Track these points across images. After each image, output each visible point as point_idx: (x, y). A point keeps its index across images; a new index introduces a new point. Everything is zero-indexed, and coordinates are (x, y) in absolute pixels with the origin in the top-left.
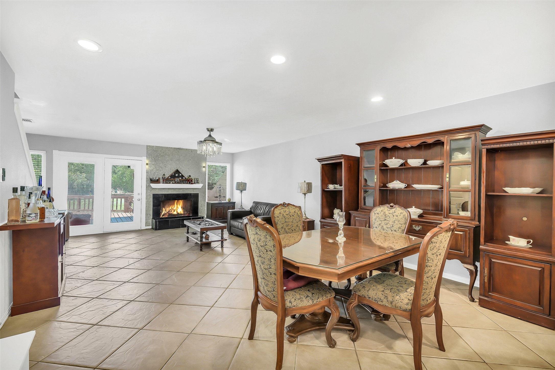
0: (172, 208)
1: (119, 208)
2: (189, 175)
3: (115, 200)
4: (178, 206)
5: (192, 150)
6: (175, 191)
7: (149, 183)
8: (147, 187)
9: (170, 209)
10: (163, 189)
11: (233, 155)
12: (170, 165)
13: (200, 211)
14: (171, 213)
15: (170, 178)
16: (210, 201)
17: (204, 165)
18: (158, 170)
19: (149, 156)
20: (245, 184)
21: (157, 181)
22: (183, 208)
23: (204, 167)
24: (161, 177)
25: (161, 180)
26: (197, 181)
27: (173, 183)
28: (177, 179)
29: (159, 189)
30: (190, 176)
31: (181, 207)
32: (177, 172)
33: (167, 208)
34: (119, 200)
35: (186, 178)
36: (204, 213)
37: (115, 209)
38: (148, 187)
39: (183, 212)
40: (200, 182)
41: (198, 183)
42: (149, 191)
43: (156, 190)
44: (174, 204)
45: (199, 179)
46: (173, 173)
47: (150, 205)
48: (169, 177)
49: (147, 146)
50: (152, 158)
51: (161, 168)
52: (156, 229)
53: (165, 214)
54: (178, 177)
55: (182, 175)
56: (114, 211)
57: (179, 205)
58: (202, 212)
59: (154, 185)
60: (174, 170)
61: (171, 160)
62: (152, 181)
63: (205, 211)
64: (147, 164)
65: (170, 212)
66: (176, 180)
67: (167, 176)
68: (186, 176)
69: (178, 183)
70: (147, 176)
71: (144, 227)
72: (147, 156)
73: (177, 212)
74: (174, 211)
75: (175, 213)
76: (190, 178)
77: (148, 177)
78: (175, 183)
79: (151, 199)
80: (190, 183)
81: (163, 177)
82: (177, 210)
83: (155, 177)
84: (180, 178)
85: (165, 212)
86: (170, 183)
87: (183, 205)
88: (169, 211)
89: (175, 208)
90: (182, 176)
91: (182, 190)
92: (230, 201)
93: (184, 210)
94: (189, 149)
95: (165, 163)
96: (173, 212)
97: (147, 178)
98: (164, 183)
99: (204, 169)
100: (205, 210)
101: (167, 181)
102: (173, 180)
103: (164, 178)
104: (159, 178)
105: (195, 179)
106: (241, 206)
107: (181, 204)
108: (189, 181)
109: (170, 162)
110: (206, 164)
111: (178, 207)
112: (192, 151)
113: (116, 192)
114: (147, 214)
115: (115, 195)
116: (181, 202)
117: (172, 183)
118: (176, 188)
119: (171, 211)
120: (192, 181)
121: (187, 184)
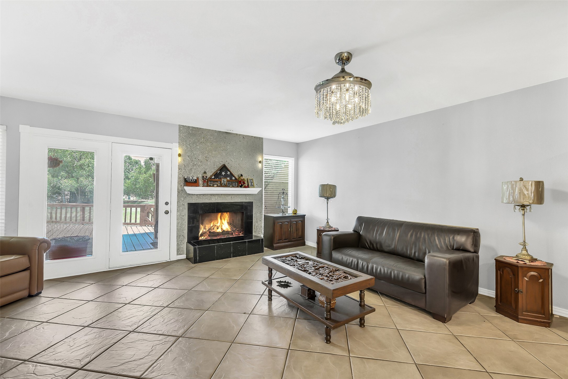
0: (215, 224)
1: (133, 221)
2: (240, 173)
3: (129, 209)
4: (223, 221)
5: (244, 135)
6: (220, 198)
7: (182, 186)
8: (178, 192)
9: (211, 226)
10: (203, 195)
11: (298, 145)
12: (213, 158)
13: (254, 228)
14: (213, 231)
15: (213, 177)
16: (267, 213)
17: (260, 159)
18: (195, 165)
19: (182, 141)
20: (334, 187)
21: (195, 183)
22: (230, 224)
23: (260, 162)
24: (200, 176)
25: (201, 182)
26: (251, 182)
27: (218, 186)
28: (224, 180)
29: (197, 195)
30: (242, 175)
31: (228, 223)
32: (224, 169)
33: (206, 225)
34: (134, 209)
35: (236, 179)
36: (260, 232)
37: (128, 221)
38: (181, 192)
39: (231, 229)
40: (255, 185)
41: (253, 186)
42: (182, 199)
43: (193, 197)
44: (217, 219)
45: (254, 180)
46: (217, 170)
47: (184, 220)
48: (211, 176)
49: (180, 126)
50: (186, 146)
51: (201, 162)
52: (195, 262)
53: (204, 233)
54: (226, 176)
55: (231, 173)
56: (128, 224)
57: (225, 220)
58: (257, 230)
59: (190, 190)
60: (219, 165)
61: (215, 151)
62: (188, 182)
63: (261, 229)
64: (180, 155)
65: (211, 230)
66: (222, 181)
67: (209, 175)
68: (236, 175)
69: (226, 186)
70: (179, 174)
71: (175, 257)
72: (179, 142)
73: (222, 229)
74: (218, 228)
75: (219, 230)
76: (242, 178)
77: (181, 176)
78: (221, 186)
79: (185, 212)
80: (243, 186)
81: (203, 177)
82: (222, 226)
83: (193, 176)
84: (228, 179)
85: (205, 230)
86: (213, 186)
87: (229, 219)
88: (209, 229)
89: (218, 225)
90: (232, 175)
91: (230, 197)
92: (295, 214)
93: (231, 226)
94: (240, 135)
95: (206, 154)
96: (216, 230)
97: (179, 178)
98: (205, 186)
99: (260, 165)
100: (262, 227)
101: (208, 182)
102: (217, 182)
103: (205, 177)
104: (198, 178)
105: (249, 181)
106: (328, 222)
107: (226, 218)
108: (241, 183)
109: (214, 153)
110: (262, 158)
111: (222, 223)
112: (244, 138)
113: (129, 198)
114: (178, 236)
115: (128, 202)
116: (226, 216)
117: (216, 186)
118: (222, 194)
119: (213, 229)
120: (244, 183)
121: (238, 187)
